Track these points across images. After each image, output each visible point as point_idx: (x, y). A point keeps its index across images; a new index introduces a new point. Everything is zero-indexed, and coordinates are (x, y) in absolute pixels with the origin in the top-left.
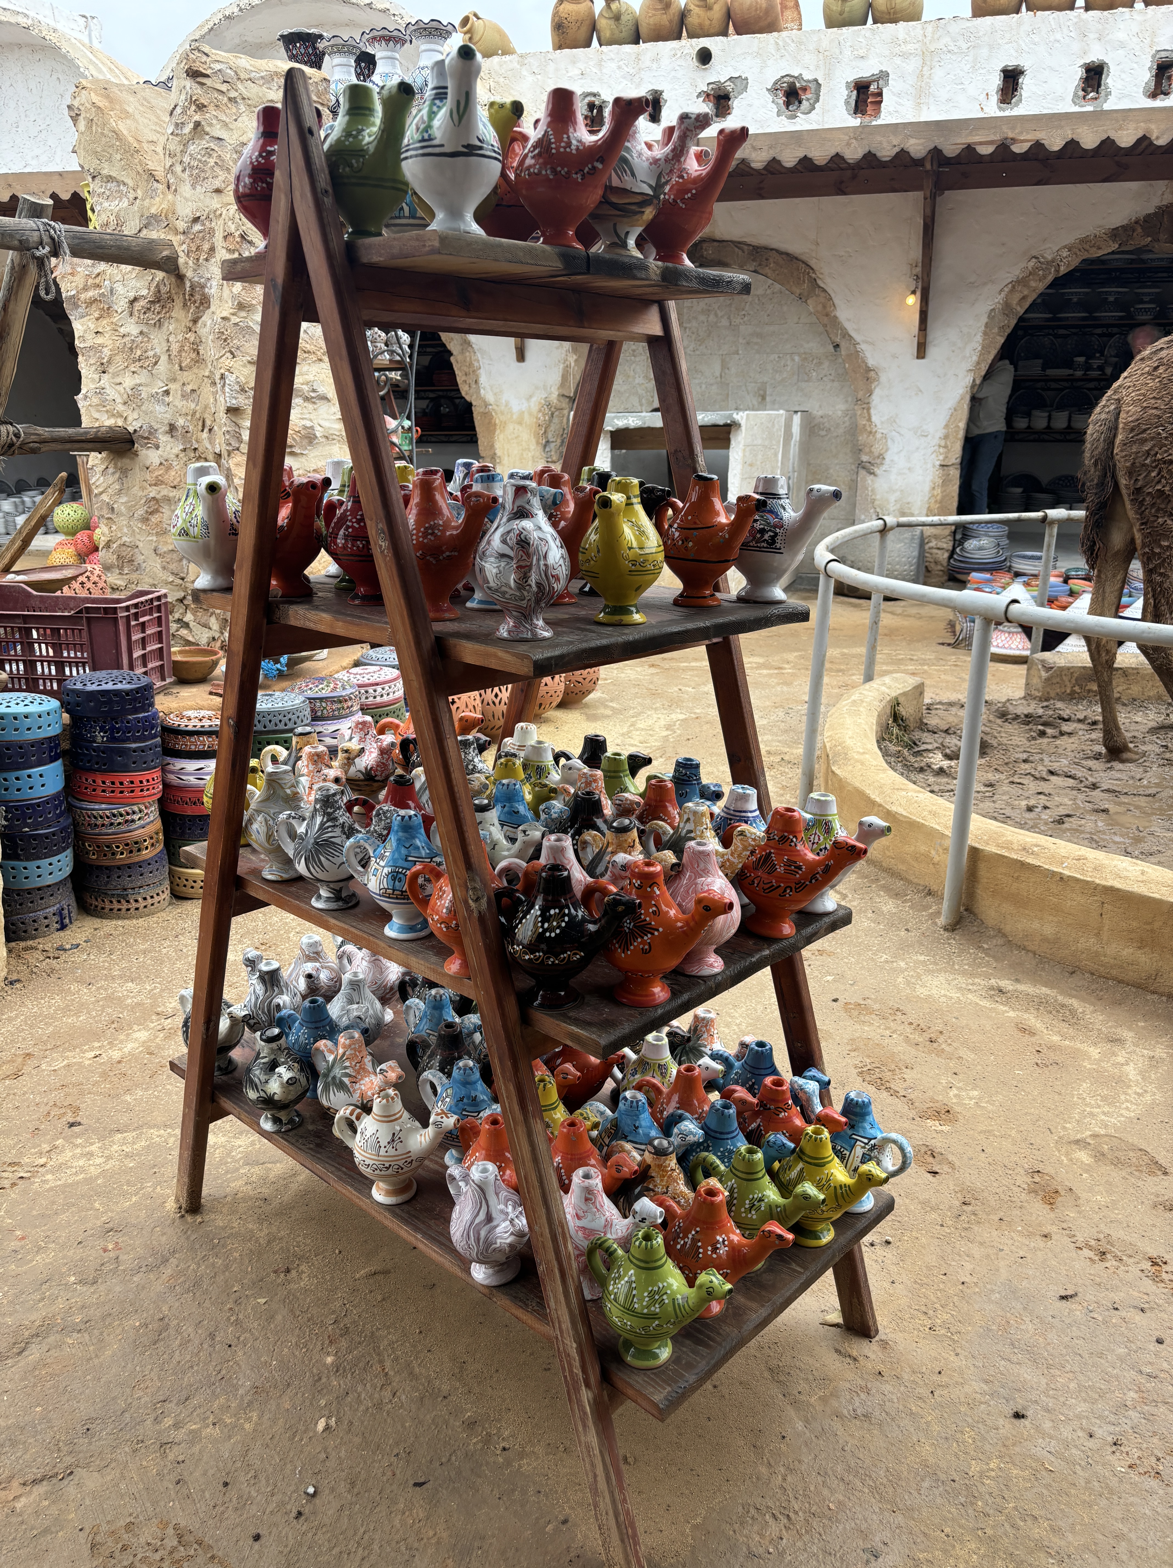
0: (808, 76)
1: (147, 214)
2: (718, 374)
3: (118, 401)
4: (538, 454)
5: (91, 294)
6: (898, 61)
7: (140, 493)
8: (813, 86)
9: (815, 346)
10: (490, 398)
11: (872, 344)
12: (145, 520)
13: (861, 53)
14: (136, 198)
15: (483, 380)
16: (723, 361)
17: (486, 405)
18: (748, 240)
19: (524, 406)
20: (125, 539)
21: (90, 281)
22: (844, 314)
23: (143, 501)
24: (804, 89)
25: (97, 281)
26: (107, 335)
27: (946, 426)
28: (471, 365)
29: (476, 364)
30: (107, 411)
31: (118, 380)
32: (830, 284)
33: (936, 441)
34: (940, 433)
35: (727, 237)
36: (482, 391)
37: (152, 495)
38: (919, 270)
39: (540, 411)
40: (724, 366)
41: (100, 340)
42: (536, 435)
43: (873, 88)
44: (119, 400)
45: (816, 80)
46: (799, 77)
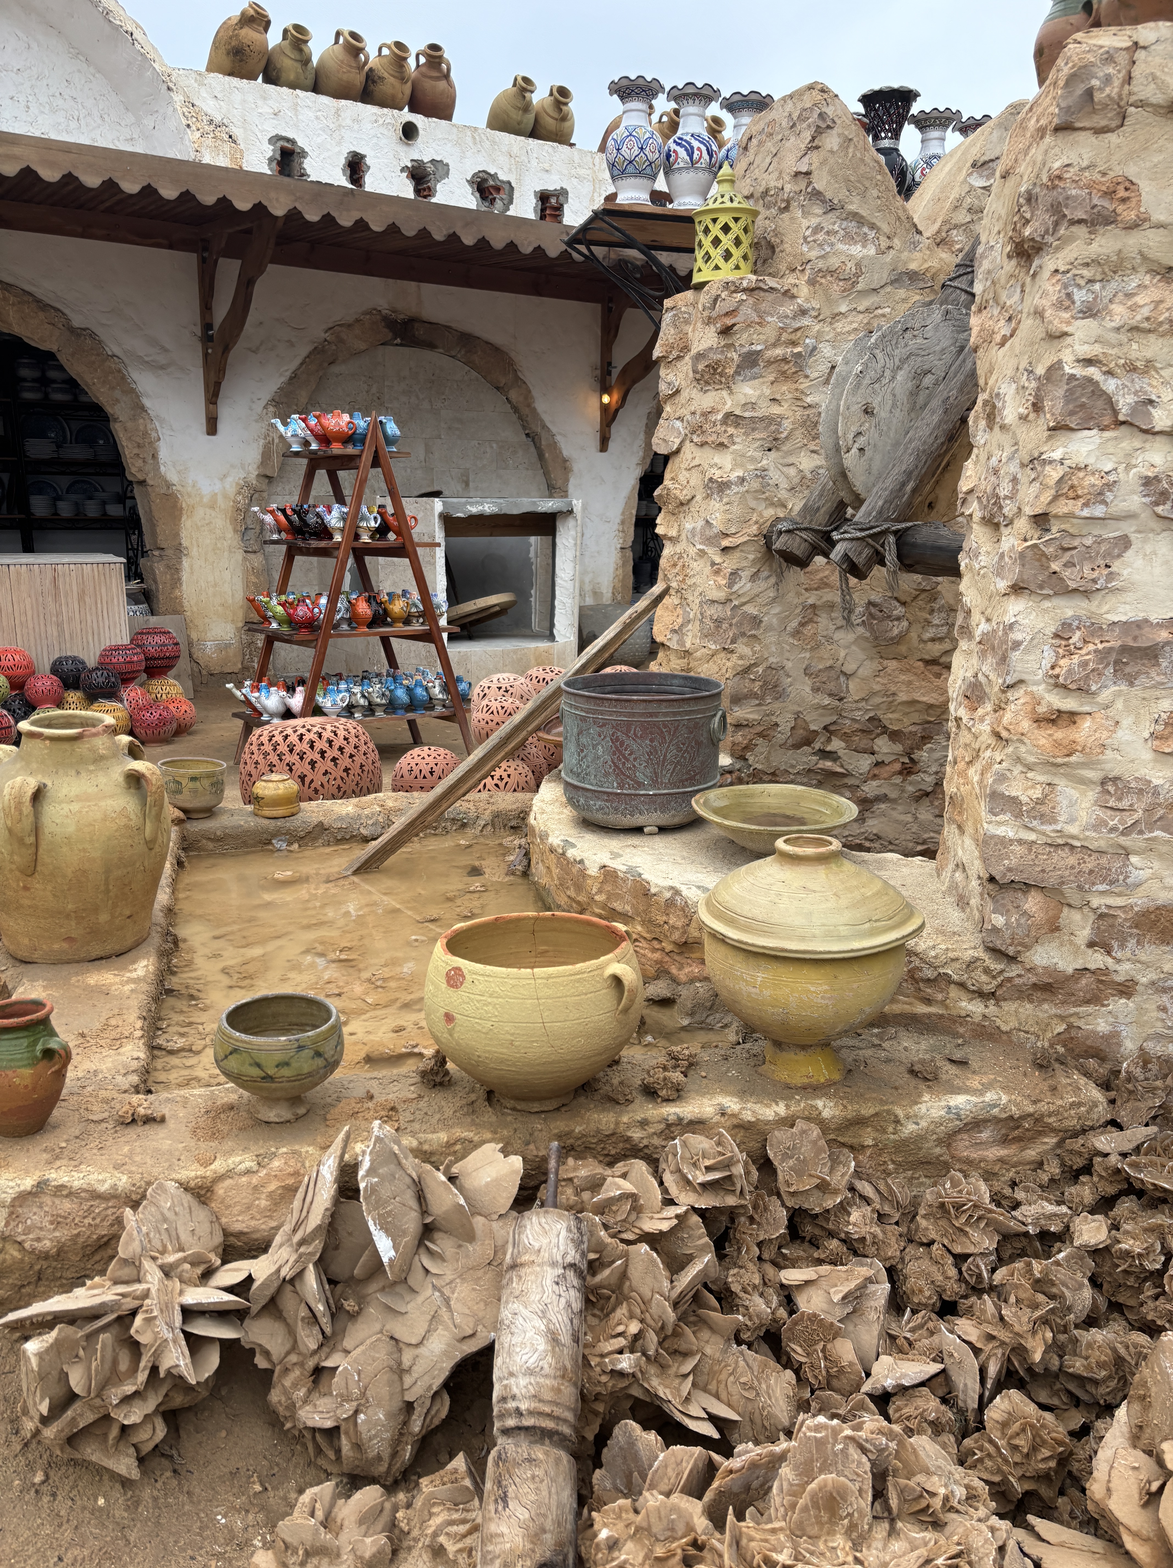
0: (503, 177)
1: (901, 269)
2: (422, 458)
3: (781, 486)
4: (235, 543)
5: (779, 352)
6: (574, 181)
7: (796, 601)
8: (506, 187)
9: (511, 434)
10: (172, 476)
11: (564, 436)
12: (796, 633)
13: (546, 166)
14: (889, 248)
15: (163, 454)
16: (426, 445)
17: (169, 485)
18: (453, 325)
19: (217, 487)
20: (772, 660)
21: (785, 337)
22: (541, 406)
23: (798, 611)
24: (498, 189)
25: (793, 337)
26: (786, 405)
27: (623, 513)
28: (146, 434)
29: (154, 435)
30: (766, 499)
31: (790, 460)
32: (529, 377)
33: (616, 527)
34: (618, 520)
35: (433, 320)
36: (162, 468)
37: (811, 601)
38: (598, 372)
39: (239, 493)
40: (428, 450)
41: (776, 410)
42: (234, 521)
43: (553, 201)
44: (784, 485)
45: (509, 183)
46: (494, 176)
